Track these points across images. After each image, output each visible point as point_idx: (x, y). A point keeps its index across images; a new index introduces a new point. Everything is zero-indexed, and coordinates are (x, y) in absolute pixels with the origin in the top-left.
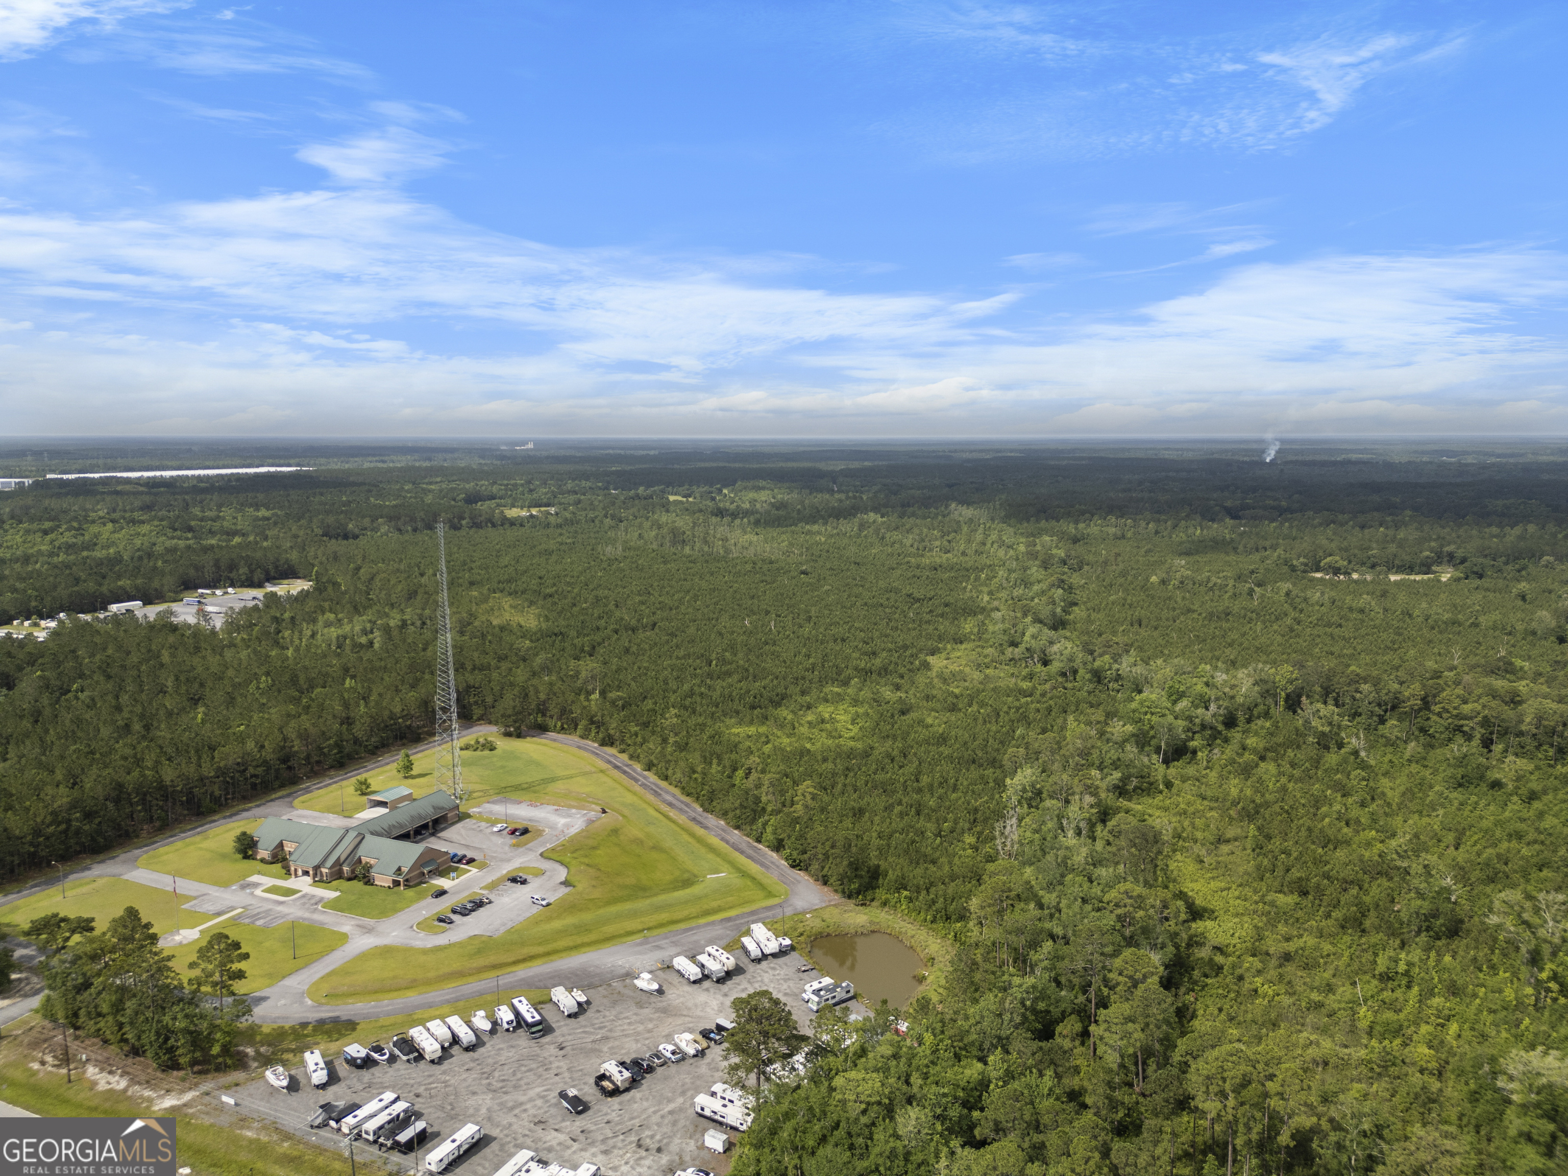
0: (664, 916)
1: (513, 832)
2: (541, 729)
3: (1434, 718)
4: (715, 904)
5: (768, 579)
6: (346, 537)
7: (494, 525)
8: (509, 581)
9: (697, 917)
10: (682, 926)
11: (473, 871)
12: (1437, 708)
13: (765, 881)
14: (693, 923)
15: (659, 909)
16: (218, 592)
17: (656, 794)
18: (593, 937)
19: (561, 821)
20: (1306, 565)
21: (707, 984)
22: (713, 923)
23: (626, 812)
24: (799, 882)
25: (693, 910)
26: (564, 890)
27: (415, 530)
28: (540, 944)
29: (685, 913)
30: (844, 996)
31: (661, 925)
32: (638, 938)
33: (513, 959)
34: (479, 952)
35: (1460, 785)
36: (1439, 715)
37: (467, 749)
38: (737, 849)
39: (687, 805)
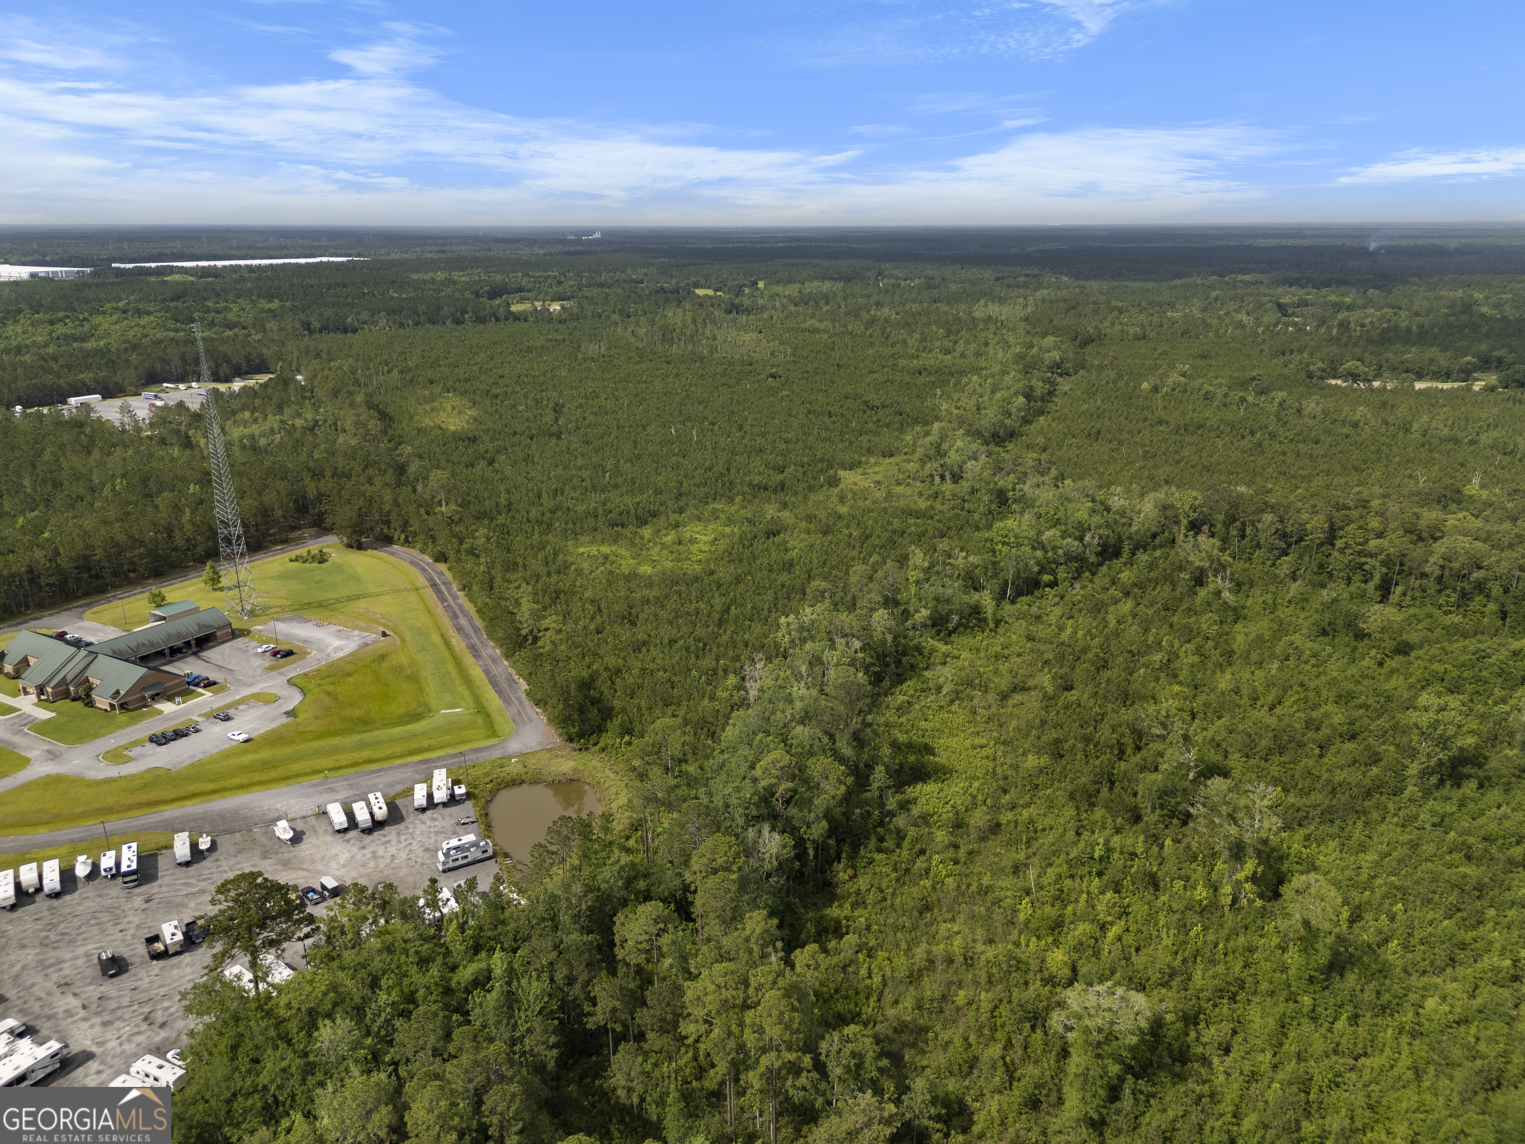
0: (365, 754)
1: (275, 654)
2: (386, 541)
3: (1335, 554)
4: (426, 743)
5: (731, 382)
6: (345, 331)
7: (497, 320)
8: (467, 380)
9: (399, 757)
10: (374, 766)
11: (207, 694)
12: (1339, 543)
13: (497, 718)
14: (387, 764)
15: (363, 746)
16: (182, 386)
17: (455, 617)
18: (273, 774)
19: (337, 643)
20: (1324, 370)
21: (352, 834)
22: (407, 765)
23: (408, 636)
24: (531, 721)
25: (399, 749)
26: (285, 720)
27: (416, 324)
28: (212, 781)
29: (388, 752)
30: (479, 855)
31: (355, 764)
32: (317, 779)
33: (174, 796)
34: (145, 787)
35: (1324, 633)
36: (1342, 551)
37: (296, 560)
38: (494, 683)
39: (476, 630)
